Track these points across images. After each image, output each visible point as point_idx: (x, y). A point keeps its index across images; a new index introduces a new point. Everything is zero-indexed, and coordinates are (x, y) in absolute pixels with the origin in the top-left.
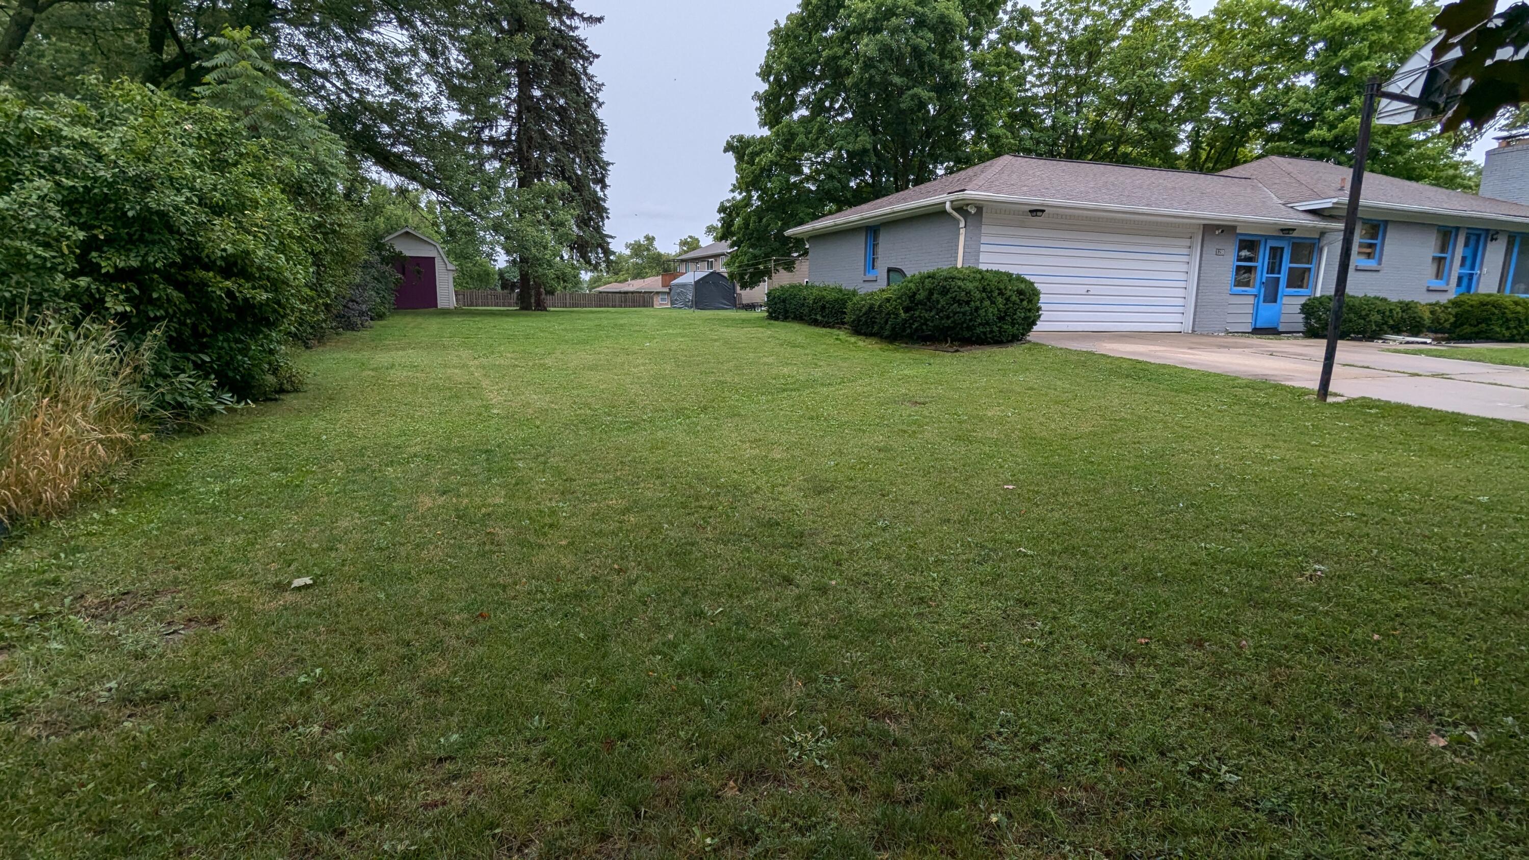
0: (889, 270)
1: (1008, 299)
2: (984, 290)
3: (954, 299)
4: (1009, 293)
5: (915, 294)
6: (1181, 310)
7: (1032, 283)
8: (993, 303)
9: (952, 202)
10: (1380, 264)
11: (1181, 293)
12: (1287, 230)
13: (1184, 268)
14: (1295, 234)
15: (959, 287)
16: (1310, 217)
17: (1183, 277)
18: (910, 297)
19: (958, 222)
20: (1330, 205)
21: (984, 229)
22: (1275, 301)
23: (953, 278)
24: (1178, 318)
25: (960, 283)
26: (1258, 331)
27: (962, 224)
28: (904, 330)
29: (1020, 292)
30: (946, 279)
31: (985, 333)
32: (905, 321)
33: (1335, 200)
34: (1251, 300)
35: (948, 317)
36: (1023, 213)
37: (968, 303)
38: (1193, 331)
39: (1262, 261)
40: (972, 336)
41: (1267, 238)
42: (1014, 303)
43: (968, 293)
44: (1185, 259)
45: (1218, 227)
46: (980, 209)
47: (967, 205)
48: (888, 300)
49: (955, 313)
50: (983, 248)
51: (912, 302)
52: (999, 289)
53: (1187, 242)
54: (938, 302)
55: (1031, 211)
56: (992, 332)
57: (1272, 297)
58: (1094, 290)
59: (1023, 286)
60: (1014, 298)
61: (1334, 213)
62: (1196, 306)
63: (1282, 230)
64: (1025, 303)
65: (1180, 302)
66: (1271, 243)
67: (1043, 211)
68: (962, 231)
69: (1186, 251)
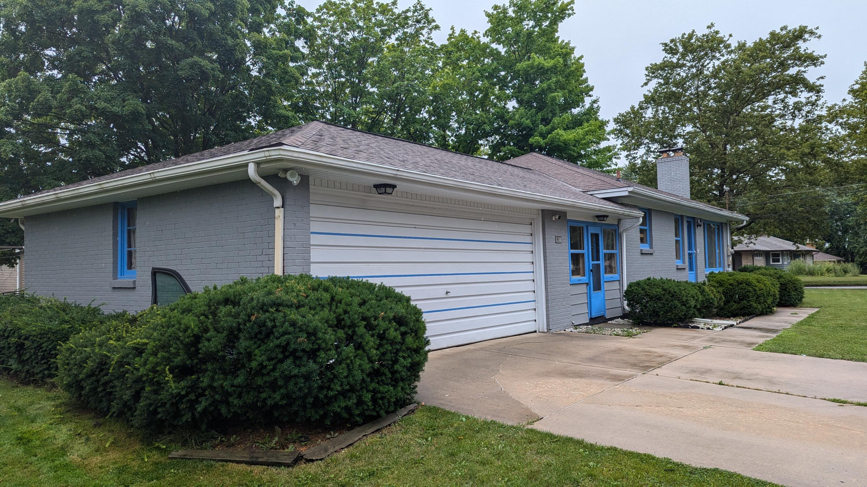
0: (155, 272)
1: (381, 337)
2: (339, 324)
3: (284, 348)
4: (383, 325)
5: (197, 339)
6: (532, 305)
7: (408, 300)
8: (359, 347)
9: (258, 164)
10: (651, 247)
11: (530, 286)
12: (602, 217)
13: (529, 257)
14: (608, 221)
15: (293, 324)
16: (608, 203)
17: (529, 268)
18: (187, 346)
19: (270, 198)
20: (626, 194)
21: (315, 211)
22: (599, 289)
23: (278, 305)
24: (531, 316)
25: (293, 315)
26: (594, 321)
27: (278, 202)
28: (178, 414)
29: (400, 321)
30: (263, 308)
31: (347, 409)
32: (180, 397)
33: (630, 189)
34: (583, 289)
35: (274, 386)
36: (366, 189)
37: (313, 354)
38: (549, 330)
39: (586, 250)
40: (325, 416)
41: (588, 224)
42: (392, 343)
43: (312, 334)
44: (529, 247)
45: (554, 213)
46: (305, 179)
47: (286, 170)
48: (139, 351)
49: (288, 378)
50: (314, 239)
51: (191, 356)
52: (364, 319)
53: (528, 229)
54: (250, 356)
55: (377, 186)
56: (360, 402)
57: (598, 287)
58: (455, 290)
59: (401, 310)
60: (393, 333)
61: (625, 201)
62: (547, 300)
63: (598, 217)
64: (409, 339)
65: (530, 296)
66: (592, 230)
67: (394, 187)
68: (279, 213)
69: (528, 239)
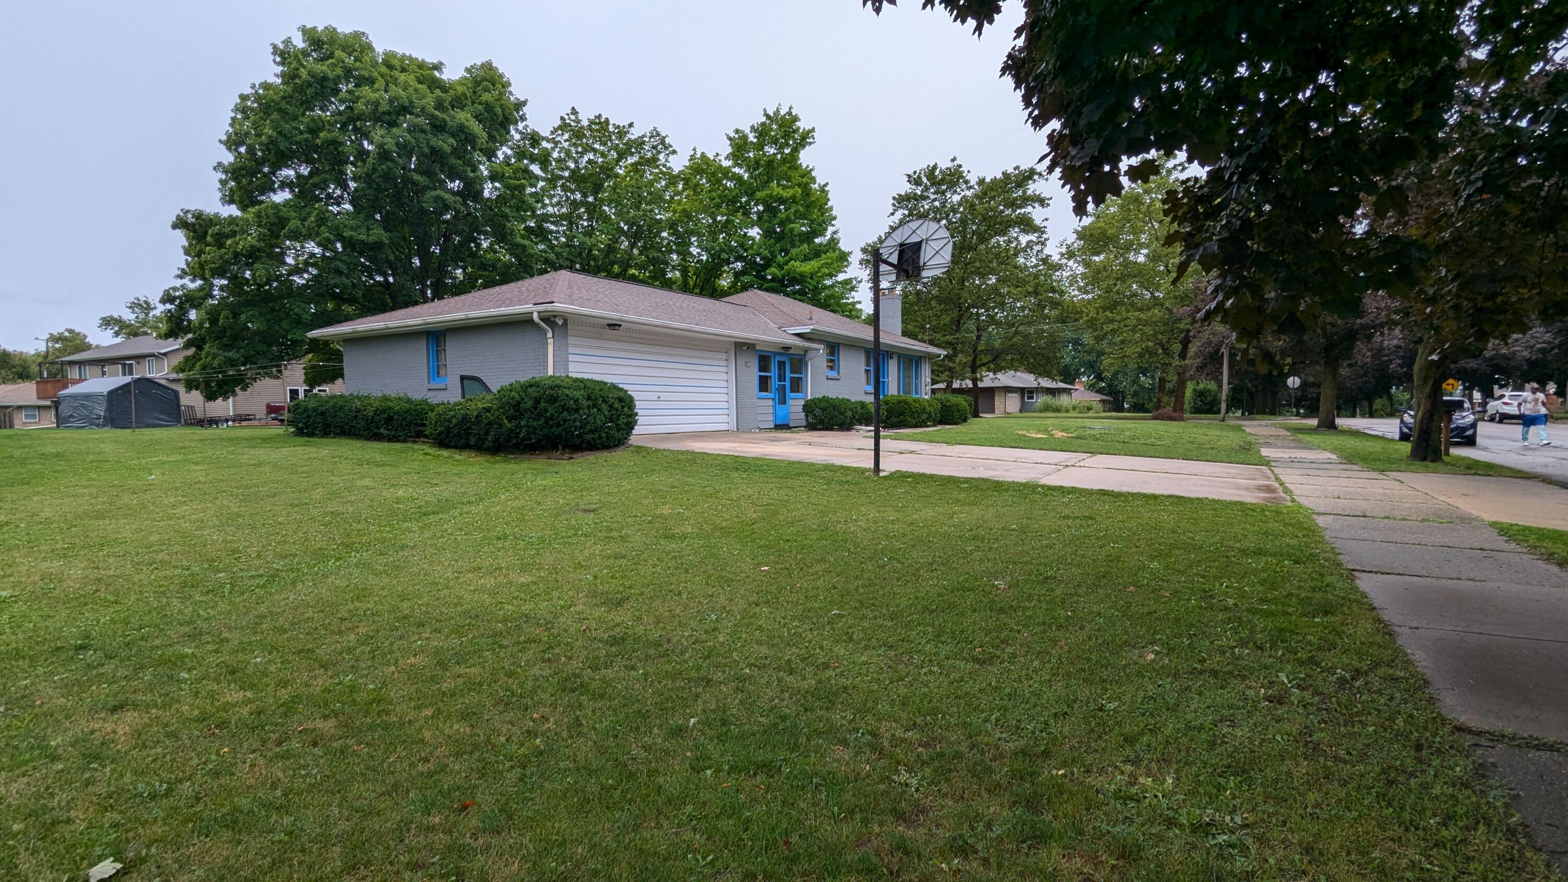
0: (463, 378)
1: (611, 406)
2: (589, 398)
3: (563, 407)
4: (612, 401)
5: (519, 403)
6: (726, 412)
7: (626, 391)
8: (599, 410)
9: (539, 312)
10: (839, 374)
11: (725, 398)
12: (787, 348)
13: (724, 377)
14: (791, 351)
15: (567, 396)
16: (797, 338)
17: (724, 384)
18: (514, 407)
19: (545, 332)
20: (809, 331)
21: (571, 340)
22: (785, 403)
23: (559, 387)
24: (725, 418)
25: (567, 392)
26: (778, 427)
27: (550, 335)
28: (509, 440)
29: (621, 400)
30: (551, 388)
31: (593, 439)
32: (512, 431)
33: (812, 327)
34: (771, 403)
35: (558, 425)
36: (602, 326)
37: (577, 411)
38: (738, 429)
39: (773, 373)
40: (582, 443)
41: (775, 354)
42: (617, 410)
43: (576, 401)
44: (725, 369)
45: (744, 344)
46: (565, 320)
47: (555, 316)
48: (487, 410)
49: (565, 421)
50: (571, 358)
51: (516, 411)
52: (602, 397)
53: (724, 356)
54: (546, 411)
55: (609, 325)
56: (600, 437)
57: (783, 401)
58: (664, 396)
59: (621, 394)
60: (617, 405)
61: (810, 336)
62: (737, 408)
63: (784, 348)
64: (626, 409)
65: (725, 405)
66: (778, 358)
67: (620, 325)
68: (550, 341)
69: (724, 363)
